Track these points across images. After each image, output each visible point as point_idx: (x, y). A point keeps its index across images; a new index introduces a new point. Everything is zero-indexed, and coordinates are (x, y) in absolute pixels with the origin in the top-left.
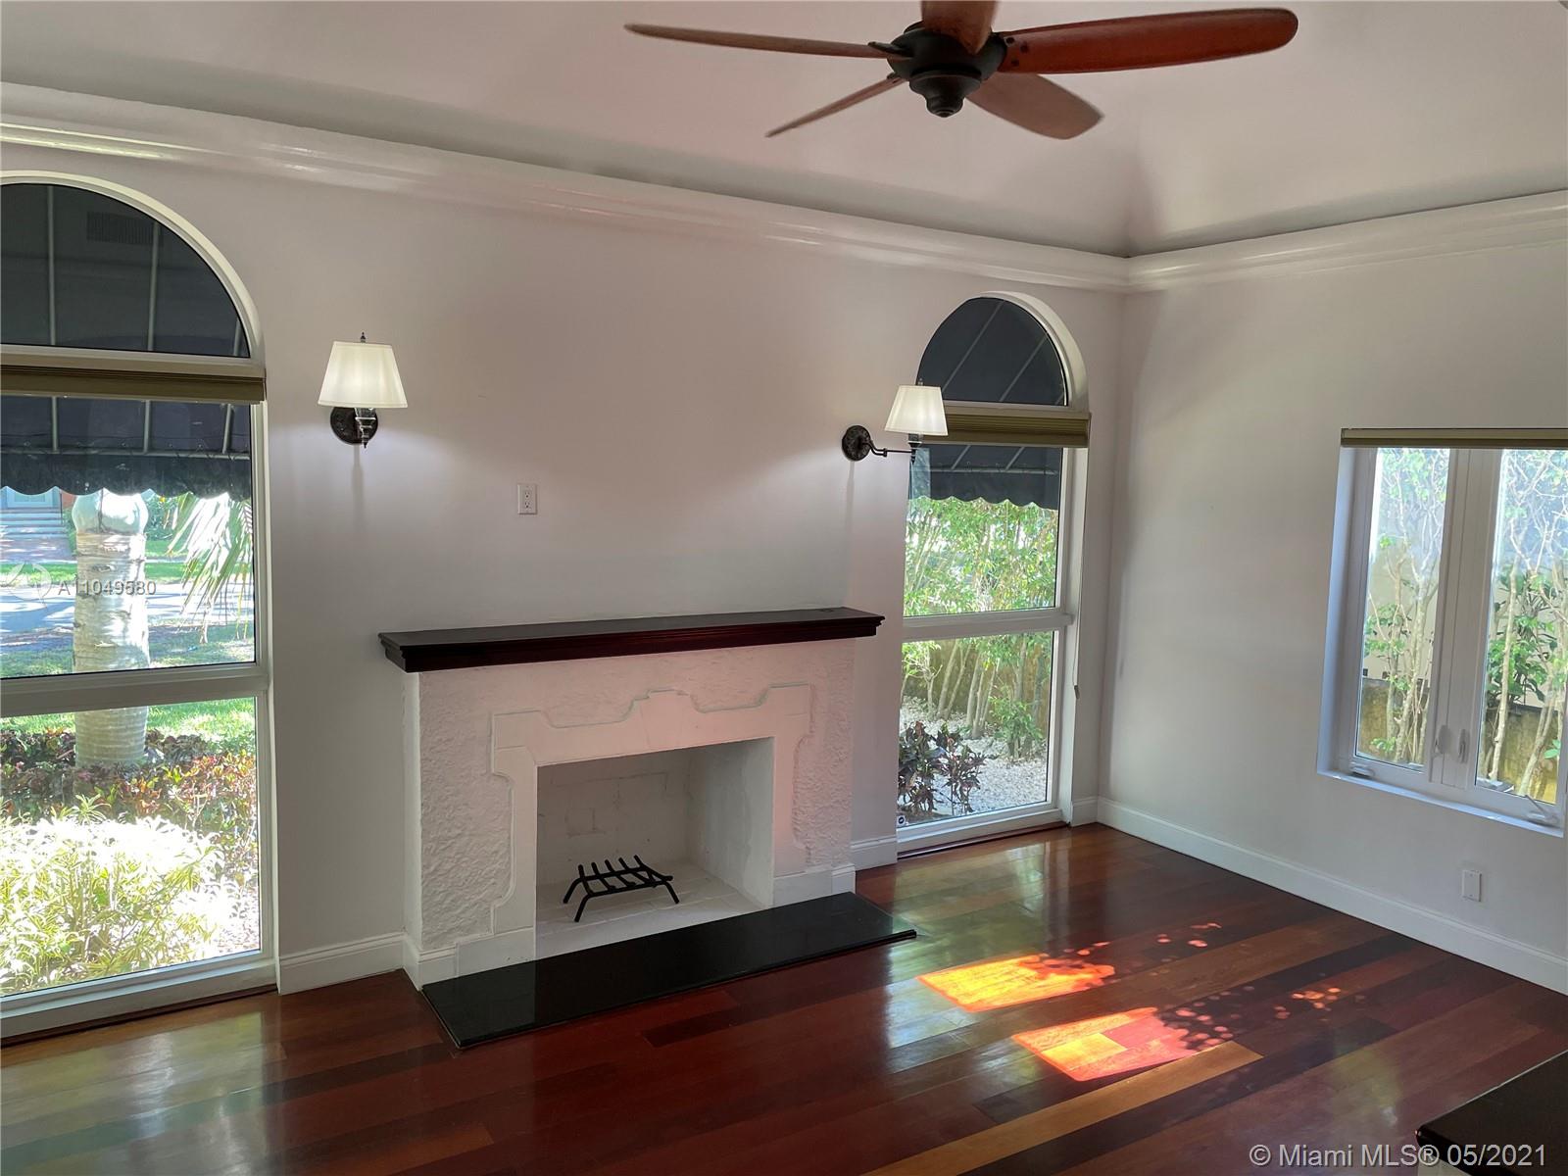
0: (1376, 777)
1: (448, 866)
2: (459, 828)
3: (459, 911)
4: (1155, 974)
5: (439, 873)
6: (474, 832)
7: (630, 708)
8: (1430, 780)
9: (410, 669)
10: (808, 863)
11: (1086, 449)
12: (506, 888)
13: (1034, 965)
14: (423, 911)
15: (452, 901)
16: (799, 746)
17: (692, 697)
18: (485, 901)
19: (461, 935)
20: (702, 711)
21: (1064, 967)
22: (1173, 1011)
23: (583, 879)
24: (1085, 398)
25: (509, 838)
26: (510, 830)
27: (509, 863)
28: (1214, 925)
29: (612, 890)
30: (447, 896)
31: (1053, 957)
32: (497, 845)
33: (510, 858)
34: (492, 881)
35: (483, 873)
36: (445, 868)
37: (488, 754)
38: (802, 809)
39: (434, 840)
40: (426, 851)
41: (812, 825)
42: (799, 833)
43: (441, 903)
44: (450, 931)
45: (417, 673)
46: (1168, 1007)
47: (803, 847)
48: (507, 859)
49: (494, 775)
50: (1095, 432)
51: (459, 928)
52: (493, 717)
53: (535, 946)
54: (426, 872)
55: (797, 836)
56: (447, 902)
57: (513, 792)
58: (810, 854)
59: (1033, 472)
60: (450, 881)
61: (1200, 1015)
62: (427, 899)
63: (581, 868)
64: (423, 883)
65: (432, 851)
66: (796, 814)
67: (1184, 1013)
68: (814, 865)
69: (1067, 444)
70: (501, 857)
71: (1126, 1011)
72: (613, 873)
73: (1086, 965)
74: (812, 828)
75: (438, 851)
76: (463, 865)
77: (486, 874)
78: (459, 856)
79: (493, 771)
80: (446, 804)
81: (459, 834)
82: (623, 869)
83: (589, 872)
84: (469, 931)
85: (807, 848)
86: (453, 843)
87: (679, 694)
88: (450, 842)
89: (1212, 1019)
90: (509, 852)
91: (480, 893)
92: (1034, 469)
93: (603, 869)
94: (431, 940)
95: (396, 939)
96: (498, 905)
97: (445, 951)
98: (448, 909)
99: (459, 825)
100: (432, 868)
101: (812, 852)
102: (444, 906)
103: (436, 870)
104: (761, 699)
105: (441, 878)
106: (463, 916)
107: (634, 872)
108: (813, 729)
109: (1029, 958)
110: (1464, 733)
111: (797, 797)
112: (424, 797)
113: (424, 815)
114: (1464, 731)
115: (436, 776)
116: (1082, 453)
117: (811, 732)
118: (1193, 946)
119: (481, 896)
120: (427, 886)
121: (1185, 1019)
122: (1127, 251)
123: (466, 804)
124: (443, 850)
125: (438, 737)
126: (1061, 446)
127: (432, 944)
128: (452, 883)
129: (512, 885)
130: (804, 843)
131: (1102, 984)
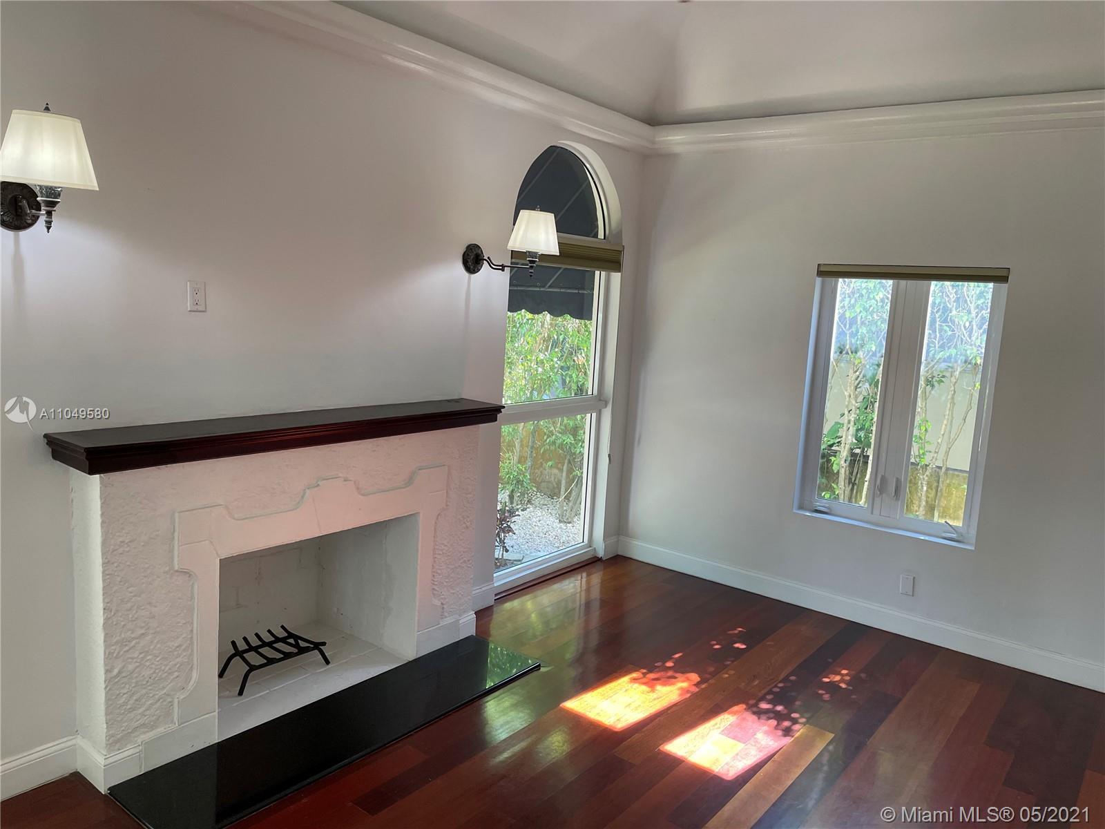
0: (832, 512)
1: (130, 667)
2: (142, 628)
3: (143, 709)
4: (727, 676)
5: (124, 674)
6: (158, 629)
7: (303, 497)
8: (872, 513)
9: (92, 471)
10: (442, 617)
11: (620, 274)
12: (188, 679)
13: (640, 680)
14: (107, 714)
15: (136, 700)
16: (437, 518)
17: (355, 483)
18: (168, 695)
19: (145, 733)
20: (363, 495)
21: (663, 680)
22: (756, 705)
23: (238, 653)
24: (619, 234)
25: (192, 631)
26: (192, 623)
27: (191, 654)
28: (740, 629)
29: (270, 661)
30: (131, 696)
31: (650, 671)
32: (180, 639)
33: (192, 651)
34: (176, 674)
35: (167, 668)
36: (129, 669)
37: (171, 551)
38: (439, 572)
39: (117, 643)
40: (109, 657)
41: (445, 584)
42: (436, 592)
43: (125, 703)
44: (135, 729)
45: (98, 475)
46: (752, 702)
47: (439, 603)
48: (190, 651)
49: (177, 571)
50: (627, 260)
51: (143, 725)
52: (177, 515)
53: (217, 729)
54: (110, 675)
55: (434, 594)
56: (131, 702)
57: (196, 587)
58: (443, 608)
59: (569, 291)
60: (134, 681)
61: (775, 706)
62: (110, 703)
63: (233, 643)
64: (106, 688)
65: (115, 655)
66: (434, 576)
67: (764, 706)
68: (446, 617)
69: (601, 268)
70: (184, 650)
71: (726, 711)
72: (264, 644)
73: (677, 675)
74: (445, 586)
75: (122, 653)
76: (148, 664)
77: (170, 669)
78: (141, 656)
79: (176, 568)
80: (129, 605)
81: (143, 634)
82: (273, 639)
83: (242, 646)
84: (153, 727)
85: (442, 604)
86: (136, 643)
87: (345, 481)
88: (134, 642)
89: (786, 708)
90: (192, 644)
91: (164, 688)
92: (570, 288)
93: (255, 642)
94: (114, 742)
95: (69, 743)
96: (182, 697)
97: (129, 751)
98: (133, 709)
99: (143, 625)
100: (116, 671)
101: (445, 606)
102: (129, 707)
103: (120, 672)
104: (410, 481)
105: (125, 680)
106: (147, 713)
107: (283, 640)
108: (448, 503)
109: (634, 675)
110: (898, 481)
111: (435, 561)
112: (106, 600)
113: (106, 620)
114: (897, 478)
115: (119, 579)
116: (616, 277)
117: (447, 506)
118: (738, 648)
119: (165, 691)
120: (110, 689)
121: (766, 711)
122: (653, 120)
123: (150, 603)
124: (128, 651)
125: (121, 539)
126: (593, 269)
127: (117, 747)
128: (137, 682)
129: (195, 675)
130: (439, 600)
131: (697, 690)
